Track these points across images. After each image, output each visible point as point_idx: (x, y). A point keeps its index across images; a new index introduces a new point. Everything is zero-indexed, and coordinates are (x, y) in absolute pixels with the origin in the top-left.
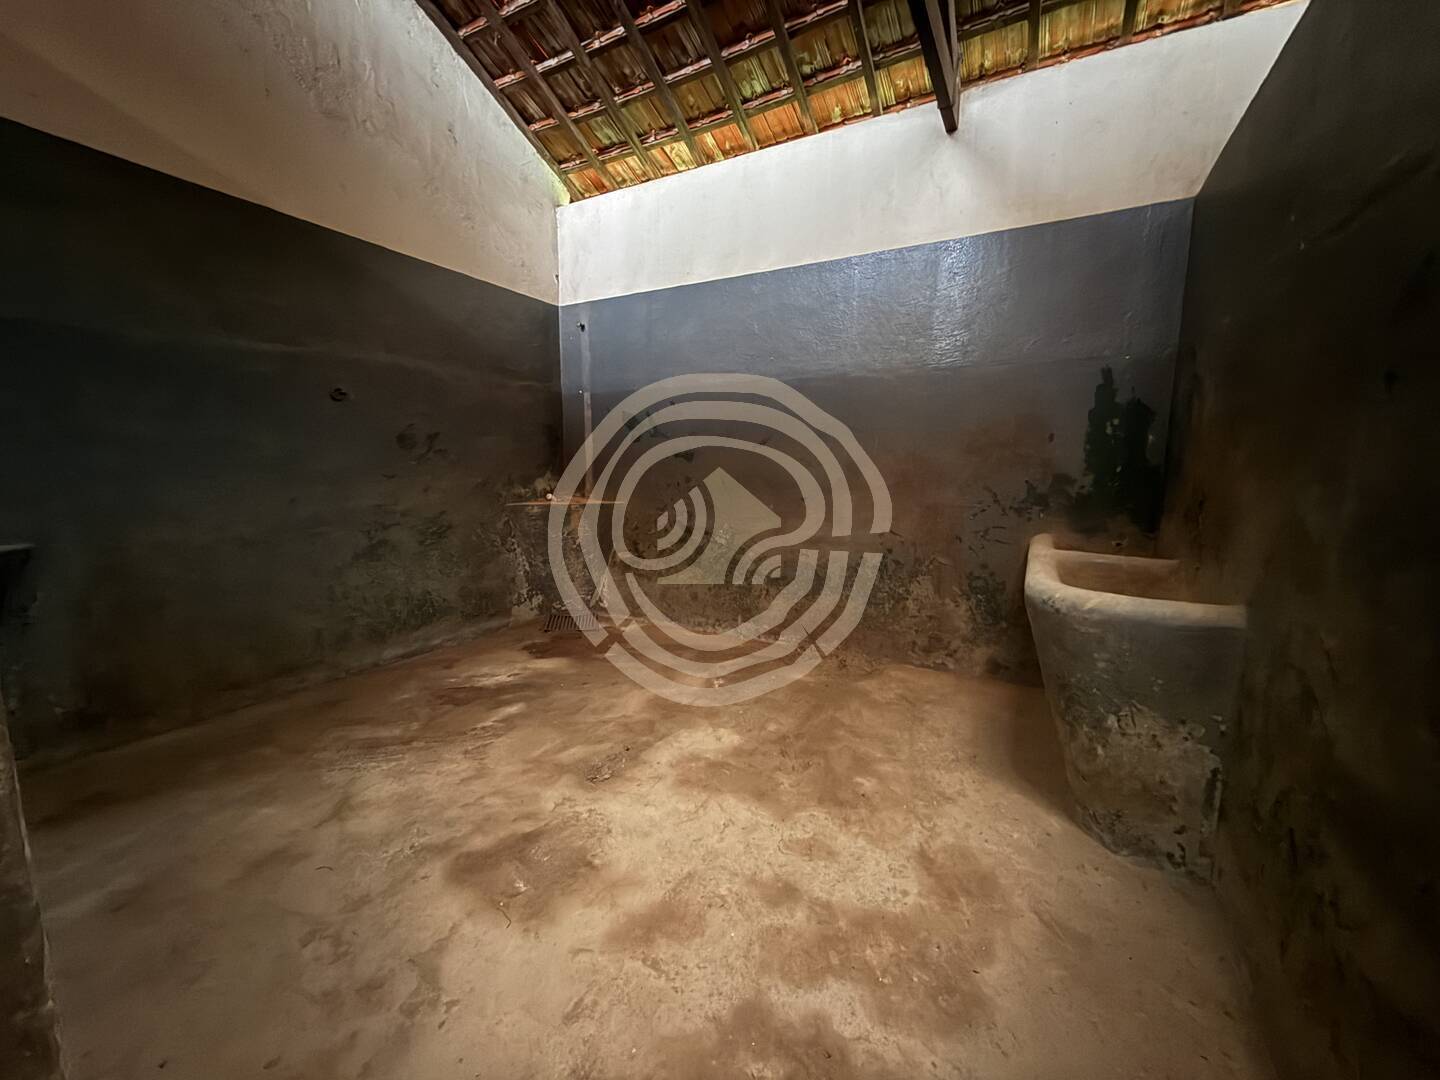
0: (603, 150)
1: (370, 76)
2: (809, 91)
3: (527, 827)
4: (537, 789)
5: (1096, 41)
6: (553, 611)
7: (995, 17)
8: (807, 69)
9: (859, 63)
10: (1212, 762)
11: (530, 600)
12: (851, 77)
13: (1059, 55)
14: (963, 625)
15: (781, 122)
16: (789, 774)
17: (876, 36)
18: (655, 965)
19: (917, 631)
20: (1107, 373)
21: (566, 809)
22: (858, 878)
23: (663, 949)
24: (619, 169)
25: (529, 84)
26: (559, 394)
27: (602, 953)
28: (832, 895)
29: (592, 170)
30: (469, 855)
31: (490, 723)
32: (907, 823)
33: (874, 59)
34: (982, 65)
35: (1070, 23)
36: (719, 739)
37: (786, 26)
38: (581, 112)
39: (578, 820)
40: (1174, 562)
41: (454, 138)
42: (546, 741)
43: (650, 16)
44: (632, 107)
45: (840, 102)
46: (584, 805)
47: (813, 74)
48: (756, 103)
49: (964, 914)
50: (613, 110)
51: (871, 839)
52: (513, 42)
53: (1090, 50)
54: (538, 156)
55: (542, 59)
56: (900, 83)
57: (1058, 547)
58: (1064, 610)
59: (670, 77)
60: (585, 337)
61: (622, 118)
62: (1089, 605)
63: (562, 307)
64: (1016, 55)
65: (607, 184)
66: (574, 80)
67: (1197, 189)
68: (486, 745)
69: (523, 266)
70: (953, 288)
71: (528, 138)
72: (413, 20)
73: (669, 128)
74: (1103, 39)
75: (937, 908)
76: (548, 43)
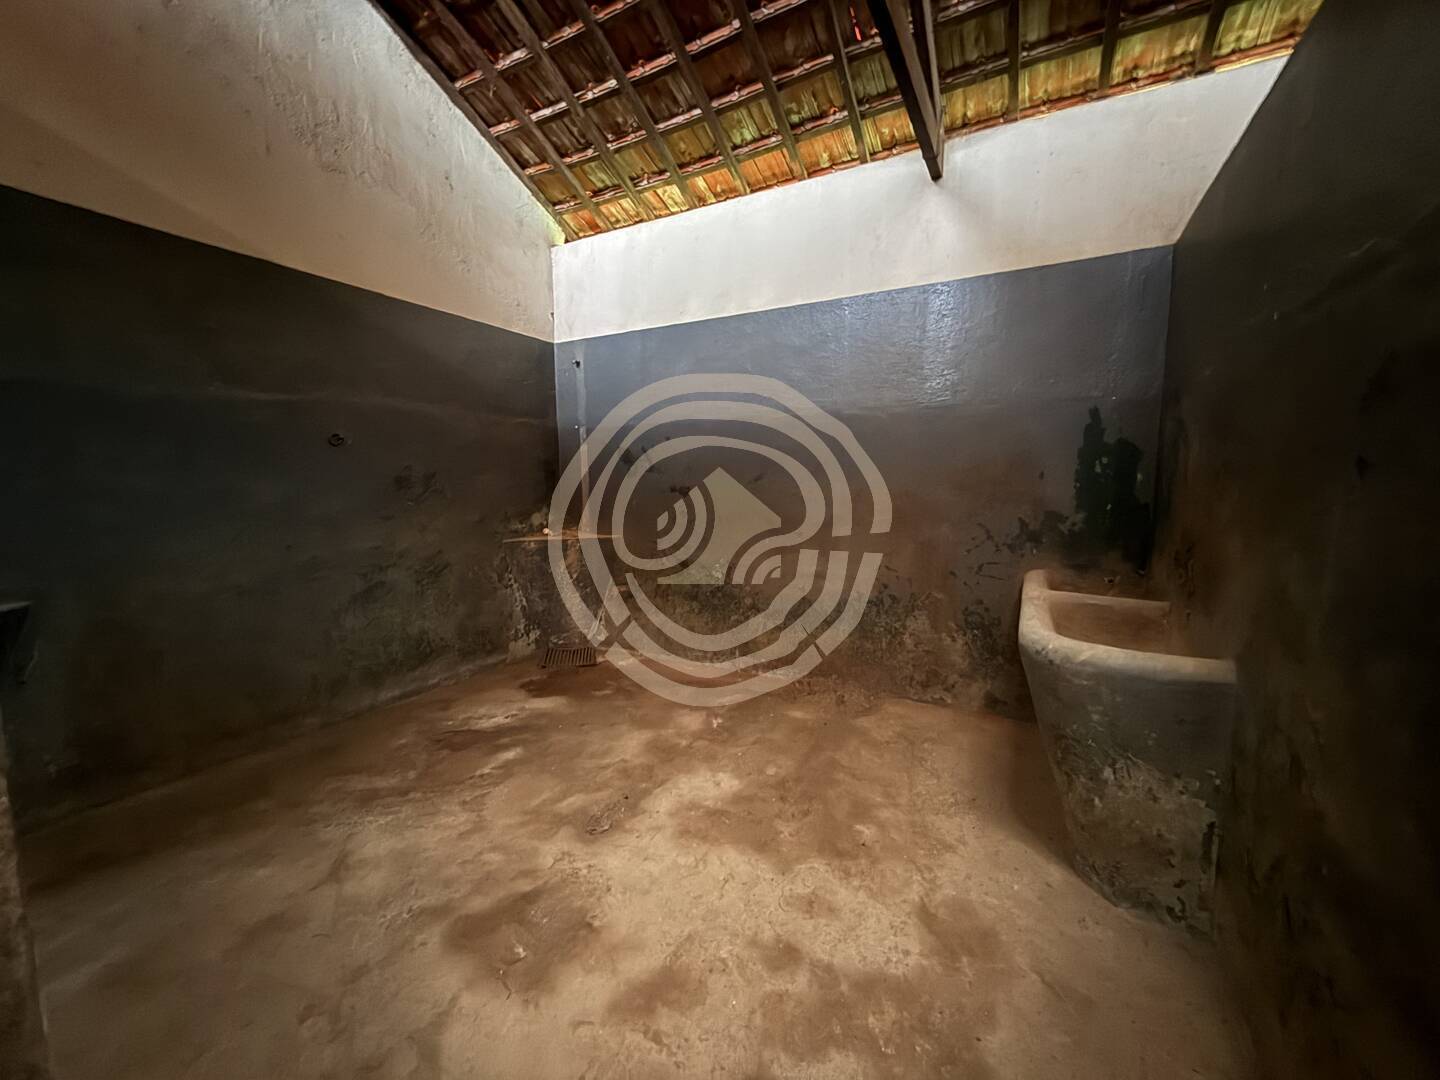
0: (597, 193)
1: (368, 129)
2: (797, 139)
3: (525, 886)
4: (536, 843)
5: (1075, 93)
6: (551, 645)
7: (976, 71)
8: (795, 118)
9: (846, 113)
10: (1208, 816)
11: (528, 635)
12: (838, 126)
13: (1038, 106)
14: (960, 660)
15: (770, 167)
16: (788, 821)
17: (861, 88)
18: (657, 1038)
19: (914, 666)
20: (1095, 413)
21: (565, 865)
22: (858, 937)
23: (665, 1020)
24: (613, 210)
25: (523, 132)
26: (555, 429)
27: (603, 1025)
28: (832, 956)
29: (586, 211)
30: (468, 916)
31: (486, 771)
32: (909, 874)
33: (860, 109)
34: (965, 115)
35: (1048, 77)
36: (718, 784)
37: (775, 79)
38: (575, 158)
39: (578, 878)
40: (1165, 605)
41: (450, 185)
42: (545, 790)
43: (641, 70)
44: (625, 154)
45: (827, 148)
46: (583, 860)
47: (802, 123)
48: (746, 149)
49: (966, 976)
50: (606, 157)
51: (873, 895)
52: (509, 94)
53: (1067, 102)
54: (533, 198)
55: (536, 109)
56: (886, 131)
57: (1053, 586)
58: (1058, 662)
59: (661, 126)
60: (580, 374)
61: (615, 164)
62: (1082, 658)
63: (557, 344)
64: (997, 106)
65: (601, 224)
66: (568, 128)
67: (1177, 236)
68: (483, 795)
69: (518, 305)
70: (943, 327)
71: (523, 181)
72: (410, 75)
73: (661, 172)
74: (1081, 91)
75: (939, 969)
76: (543, 94)
